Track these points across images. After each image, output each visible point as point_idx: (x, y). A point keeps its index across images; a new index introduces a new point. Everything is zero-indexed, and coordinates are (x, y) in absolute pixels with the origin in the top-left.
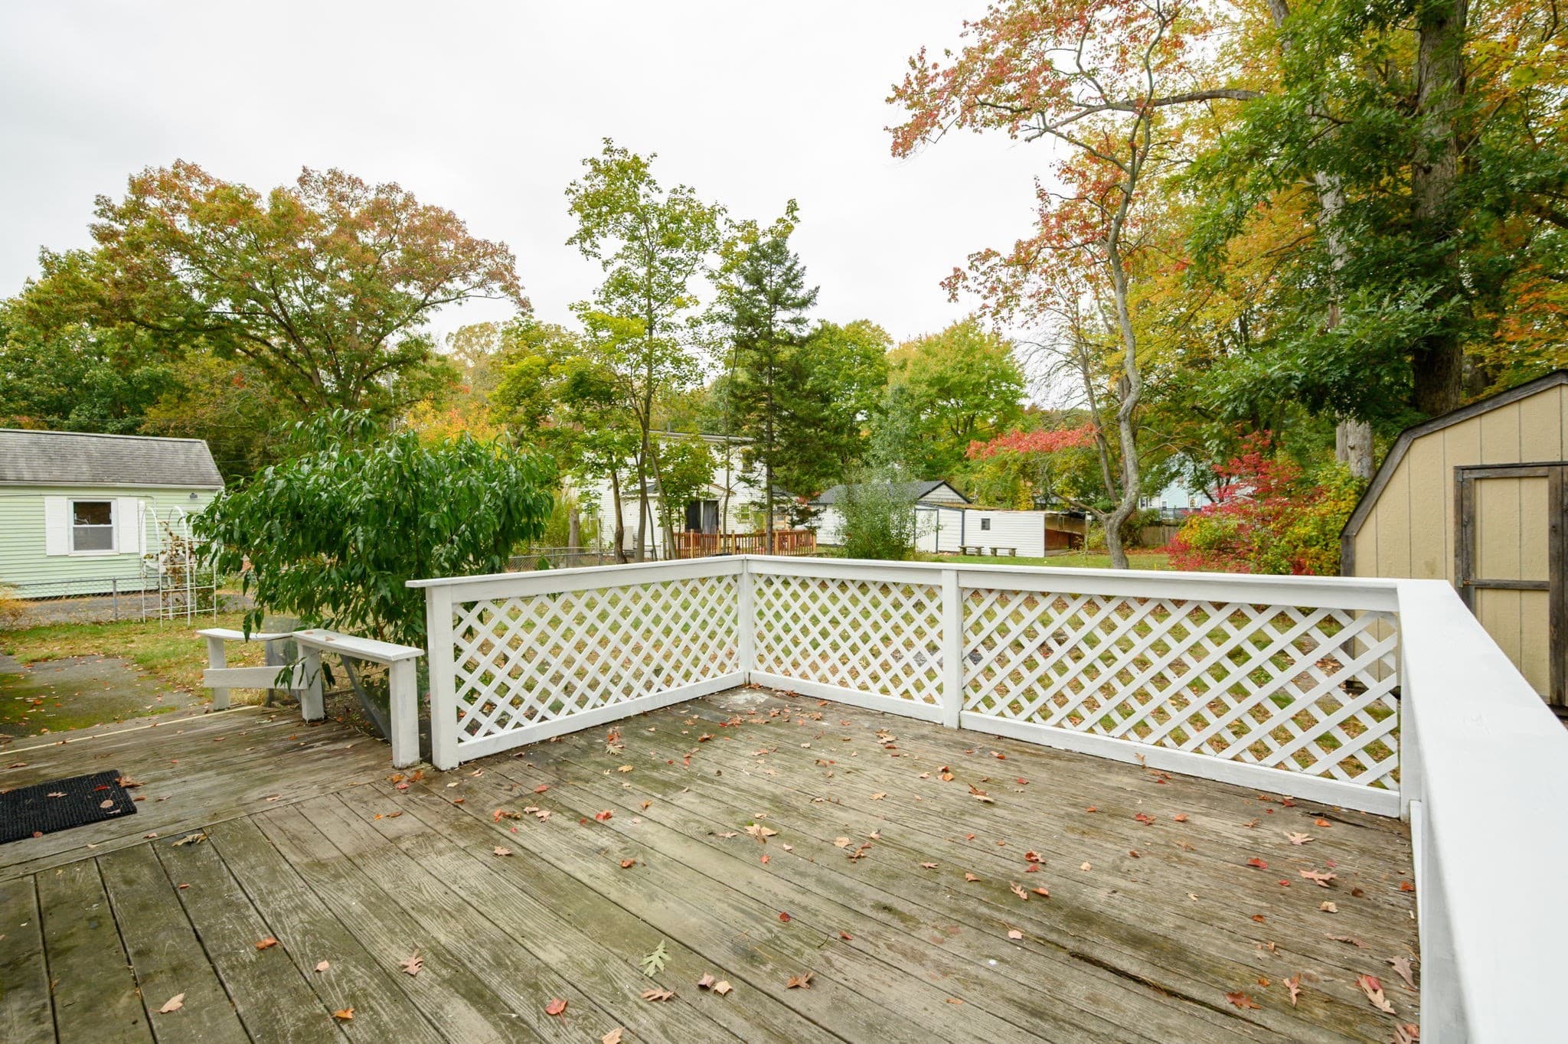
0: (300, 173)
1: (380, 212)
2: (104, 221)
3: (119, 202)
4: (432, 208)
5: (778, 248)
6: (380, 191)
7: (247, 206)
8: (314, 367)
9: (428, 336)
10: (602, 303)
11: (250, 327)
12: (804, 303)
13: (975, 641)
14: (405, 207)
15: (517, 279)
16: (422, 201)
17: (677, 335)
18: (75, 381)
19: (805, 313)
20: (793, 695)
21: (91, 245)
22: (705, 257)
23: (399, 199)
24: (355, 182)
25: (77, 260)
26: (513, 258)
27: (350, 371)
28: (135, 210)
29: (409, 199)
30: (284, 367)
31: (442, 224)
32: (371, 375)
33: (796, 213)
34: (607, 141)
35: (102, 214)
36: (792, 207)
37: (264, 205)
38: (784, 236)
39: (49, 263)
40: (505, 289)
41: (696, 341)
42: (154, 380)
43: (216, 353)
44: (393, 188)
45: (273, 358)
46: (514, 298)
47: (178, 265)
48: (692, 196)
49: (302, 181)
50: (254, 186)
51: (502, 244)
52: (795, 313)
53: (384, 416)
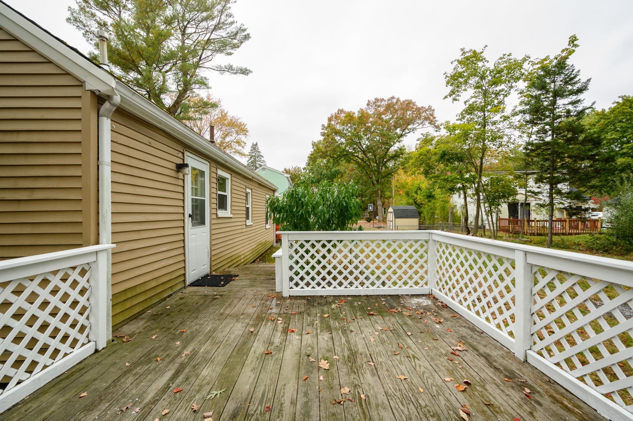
0: (367, 102)
1: (389, 107)
2: (323, 131)
3: (326, 125)
4: (406, 101)
5: (561, 65)
6: (389, 100)
7: (352, 117)
8: (370, 162)
9: (404, 146)
10: (461, 120)
11: (354, 153)
12: (580, 91)
13: (541, 303)
14: (397, 103)
15: (435, 118)
16: (402, 99)
17: (500, 126)
18: (321, 174)
19: (581, 96)
20: (445, 306)
21: (322, 138)
22: (517, 84)
23: (395, 101)
24: (382, 100)
25: (320, 142)
26: (434, 110)
27: (380, 162)
28: (329, 125)
29: (398, 100)
30: (363, 163)
31: (409, 104)
32: (386, 162)
33: (575, 43)
34: (462, 50)
35: (323, 129)
36: (573, 40)
37: (356, 115)
38: (566, 58)
39: (314, 144)
40: (430, 123)
41: (511, 126)
42: (336, 171)
43: (346, 162)
44: (393, 98)
45: (360, 161)
46: (433, 126)
47: (338, 138)
48: (510, 57)
49: (368, 105)
50: (353, 111)
51: (429, 107)
52: (574, 98)
53: (390, 176)
